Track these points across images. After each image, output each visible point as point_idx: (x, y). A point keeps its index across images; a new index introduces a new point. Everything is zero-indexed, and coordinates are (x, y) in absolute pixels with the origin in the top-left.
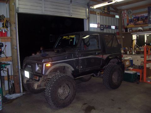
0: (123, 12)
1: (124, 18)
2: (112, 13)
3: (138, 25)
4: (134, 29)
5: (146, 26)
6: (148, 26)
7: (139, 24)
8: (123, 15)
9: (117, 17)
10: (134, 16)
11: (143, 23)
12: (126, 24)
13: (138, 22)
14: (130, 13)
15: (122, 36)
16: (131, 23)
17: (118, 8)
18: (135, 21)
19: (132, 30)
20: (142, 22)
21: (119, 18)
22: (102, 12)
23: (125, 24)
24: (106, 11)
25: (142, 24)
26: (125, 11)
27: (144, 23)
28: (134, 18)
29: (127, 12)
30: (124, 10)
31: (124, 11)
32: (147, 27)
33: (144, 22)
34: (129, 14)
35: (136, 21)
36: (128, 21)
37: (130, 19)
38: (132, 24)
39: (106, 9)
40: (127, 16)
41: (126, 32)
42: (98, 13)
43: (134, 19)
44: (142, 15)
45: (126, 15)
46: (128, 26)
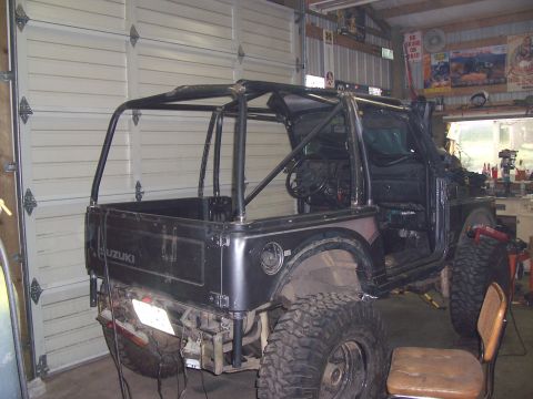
0: (407, 39)
1: (411, 60)
2: (371, 39)
3: (466, 86)
4: (450, 101)
5: (500, 92)
6: (505, 92)
7: (473, 85)
8: (409, 49)
9: (388, 53)
10: (452, 55)
11: (486, 81)
12: (418, 84)
13: (466, 77)
14: (434, 41)
16: (438, 81)
17: (393, 21)
18: (456, 71)
19: (442, 104)
20: (483, 76)
21: (392, 57)
22: (339, 31)
23: (415, 82)
24: (353, 30)
25: (484, 84)
26: (418, 36)
27: (491, 81)
28: (452, 60)
29: (423, 37)
30: (413, 30)
31: (412, 32)
32: (503, 95)
33: (488, 77)
34: (431, 44)
35: (461, 71)
36: (426, 71)
37: (434, 62)
38: (444, 82)
39: (353, 20)
40: (425, 52)
42: (328, 36)
43: (453, 65)
44: (484, 49)
45: (419, 49)
46: (426, 91)
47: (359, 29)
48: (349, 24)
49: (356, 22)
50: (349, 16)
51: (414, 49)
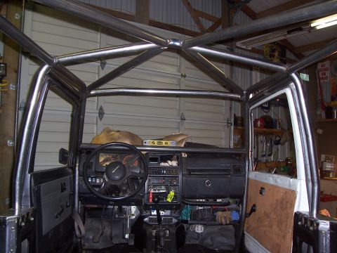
0: (319, 67)
1: (322, 81)
8: (320, 73)
9: (304, 77)
12: (327, 98)
15: (316, 129)
21: (308, 80)
23: (325, 97)
26: (327, 64)
29: (330, 65)
31: (323, 62)
34: (336, 70)
36: (333, 88)
39: (276, 54)
40: (332, 75)
41: (327, 117)
45: (328, 73)
46: (333, 103)
47: (281, 60)
48: (274, 56)
49: (279, 55)
50: (273, 51)
51: (325, 74)
